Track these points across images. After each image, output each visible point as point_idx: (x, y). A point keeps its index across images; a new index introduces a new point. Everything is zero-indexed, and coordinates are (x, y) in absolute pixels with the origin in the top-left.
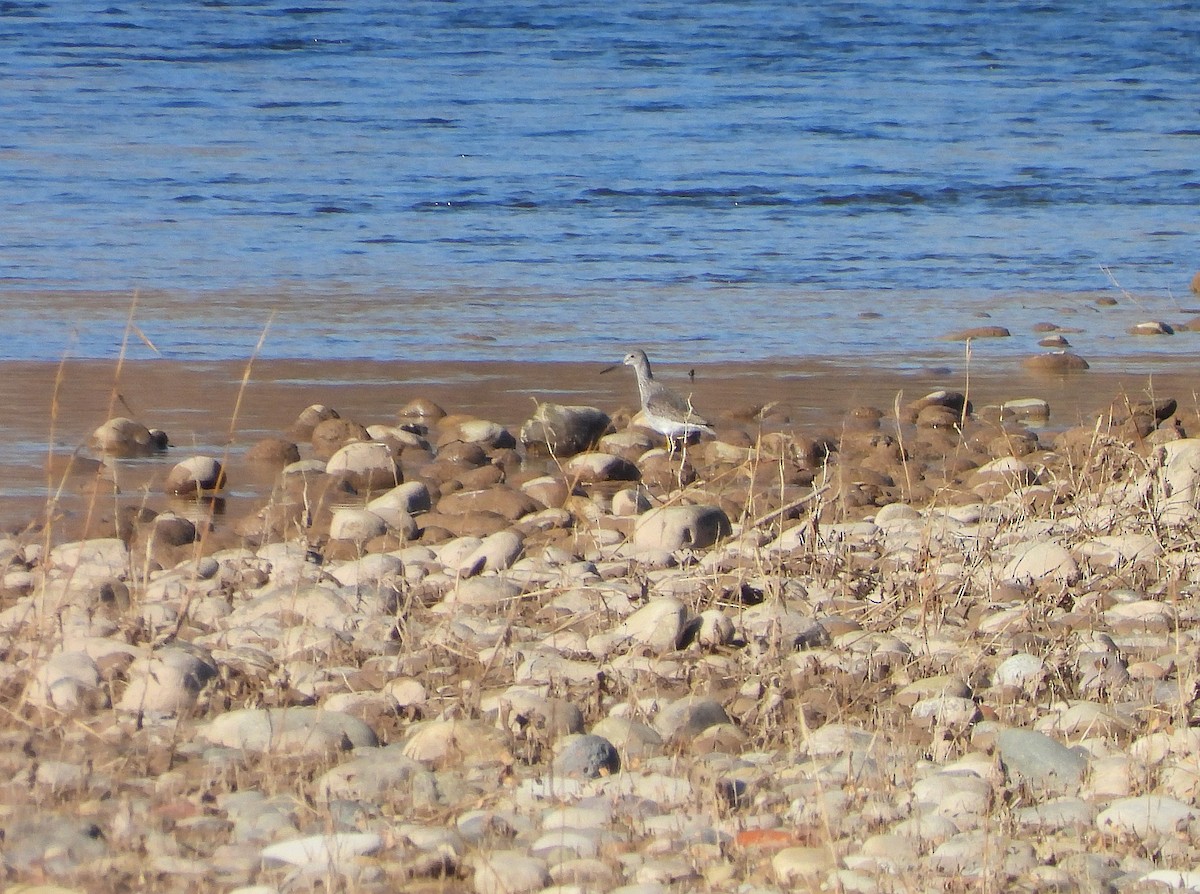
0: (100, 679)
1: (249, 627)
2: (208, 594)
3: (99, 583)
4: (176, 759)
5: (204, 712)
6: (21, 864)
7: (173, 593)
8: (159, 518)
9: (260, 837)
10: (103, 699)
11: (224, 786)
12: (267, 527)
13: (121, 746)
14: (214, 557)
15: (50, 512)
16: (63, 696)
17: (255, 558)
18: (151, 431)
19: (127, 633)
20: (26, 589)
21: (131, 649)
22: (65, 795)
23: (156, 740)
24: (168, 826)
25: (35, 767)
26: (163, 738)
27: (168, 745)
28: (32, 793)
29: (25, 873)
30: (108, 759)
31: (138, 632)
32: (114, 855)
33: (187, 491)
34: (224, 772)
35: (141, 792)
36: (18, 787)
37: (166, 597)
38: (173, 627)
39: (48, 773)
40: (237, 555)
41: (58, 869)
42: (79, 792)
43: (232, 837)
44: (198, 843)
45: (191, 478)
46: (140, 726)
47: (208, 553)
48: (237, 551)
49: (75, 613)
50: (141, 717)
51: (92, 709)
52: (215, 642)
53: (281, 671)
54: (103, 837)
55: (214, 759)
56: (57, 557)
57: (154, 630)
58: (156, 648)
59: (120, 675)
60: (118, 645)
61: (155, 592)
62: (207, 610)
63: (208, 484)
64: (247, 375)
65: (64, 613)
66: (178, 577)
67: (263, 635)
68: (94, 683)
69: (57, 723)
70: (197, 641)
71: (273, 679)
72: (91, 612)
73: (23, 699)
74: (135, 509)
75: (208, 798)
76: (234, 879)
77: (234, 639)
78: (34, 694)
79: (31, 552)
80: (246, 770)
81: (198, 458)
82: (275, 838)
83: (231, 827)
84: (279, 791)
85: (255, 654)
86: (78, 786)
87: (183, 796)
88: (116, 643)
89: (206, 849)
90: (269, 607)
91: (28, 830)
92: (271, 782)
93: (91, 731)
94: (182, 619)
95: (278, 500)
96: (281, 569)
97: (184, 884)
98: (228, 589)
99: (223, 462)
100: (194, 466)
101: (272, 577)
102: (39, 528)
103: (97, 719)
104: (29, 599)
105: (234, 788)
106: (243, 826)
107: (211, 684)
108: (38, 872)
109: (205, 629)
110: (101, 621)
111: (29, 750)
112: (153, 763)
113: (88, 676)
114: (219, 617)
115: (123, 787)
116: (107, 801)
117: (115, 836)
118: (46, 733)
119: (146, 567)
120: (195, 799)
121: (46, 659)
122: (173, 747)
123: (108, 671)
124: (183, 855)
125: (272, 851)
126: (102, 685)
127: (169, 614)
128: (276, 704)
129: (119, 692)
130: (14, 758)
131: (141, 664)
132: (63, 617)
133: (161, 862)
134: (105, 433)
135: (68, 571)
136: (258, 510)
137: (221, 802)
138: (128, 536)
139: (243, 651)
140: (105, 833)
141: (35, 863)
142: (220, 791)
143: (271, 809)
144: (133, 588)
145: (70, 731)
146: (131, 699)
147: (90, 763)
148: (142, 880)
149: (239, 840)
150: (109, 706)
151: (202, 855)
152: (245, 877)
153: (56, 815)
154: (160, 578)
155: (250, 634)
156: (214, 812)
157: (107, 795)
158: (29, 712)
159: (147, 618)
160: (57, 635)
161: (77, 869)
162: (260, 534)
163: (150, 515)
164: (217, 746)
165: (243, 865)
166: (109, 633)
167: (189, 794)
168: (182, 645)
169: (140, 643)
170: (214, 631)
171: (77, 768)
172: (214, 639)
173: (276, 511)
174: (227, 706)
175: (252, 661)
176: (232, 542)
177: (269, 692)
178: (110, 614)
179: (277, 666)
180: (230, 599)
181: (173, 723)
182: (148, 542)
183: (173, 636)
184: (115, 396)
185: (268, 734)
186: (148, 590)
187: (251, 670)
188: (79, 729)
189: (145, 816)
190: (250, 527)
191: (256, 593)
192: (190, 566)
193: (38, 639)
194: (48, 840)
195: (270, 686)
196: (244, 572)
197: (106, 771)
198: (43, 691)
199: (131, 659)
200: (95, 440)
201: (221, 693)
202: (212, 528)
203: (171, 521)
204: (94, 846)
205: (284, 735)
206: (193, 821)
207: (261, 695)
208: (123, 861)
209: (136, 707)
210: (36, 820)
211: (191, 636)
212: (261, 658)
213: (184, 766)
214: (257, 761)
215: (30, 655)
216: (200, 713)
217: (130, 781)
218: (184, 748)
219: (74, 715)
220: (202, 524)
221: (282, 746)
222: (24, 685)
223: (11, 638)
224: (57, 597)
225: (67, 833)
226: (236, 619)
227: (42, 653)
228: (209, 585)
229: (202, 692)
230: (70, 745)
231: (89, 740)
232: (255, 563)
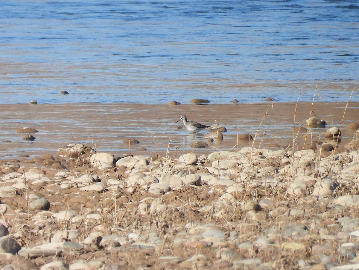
0: (307, 187)
1: (347, 173)
2: (336, 164)
3: (307, 162)
4: (327, 209)
5: (335, 196)
6: (286, 237)
7: (327, 164)
8: (323, 144)
9: (350, 229)
10: (308, 193)
11: (340, 216)
12: (352, 146)
13: (313, 205)
14: (338, 155)
15: (294, 143)
16: (297, 191)
17: (349, 155)
18: (321, 121)
19: (315, 175)
20: (287, 163)
21: (316, 179)
22: (298, 218)
23: (322, 203)
24: (325, 227)
25: (290, 211)
26: (324, 203)
27: (325, 205)
28: (289, 218)
29: (287, 239)
30: (310, 208)
31: (317, 175)
32: (311, 234)
33: (330, 137)
34: (340, 212)
35: (318, 218)
36: (285, 216)
37: (325, 165)
38: (327, 174)
39: (293, 212)
40: (344, 154)
41: (296, 238)
42: (301, 217)
43: (342, 230)
44: (333, 231)
45: (332, 133)
46: (318, 200)
47: (336, 154)
48: (344, 153)
49: (300, 170)
50: (318, 197)
51: (305, 195)
52: (338, 177)
53: (355, 185)
54: (308, 229)
55: (338, 208)
56: (296, 155)
57: (322, 174)
58: (322, 179)
59: (313, 186)
60: (312, 178)
61: (322, 164)
62: (336, 169)
63: (336, 135)
64: (347, 106)
65: (298, 170)
66: (328, 160)
67: (351, 175)
68: (305, 188)
69: (296, 199)
70: (333, 177)
71: (353, 187)
72: (305, 169)
73: (287, 192)
74: (317, 142)
75: (336, 219)
76: (343, 241)
77: (343, 176)
78: (289, 191)
79: (289, 153)
80: (346, 212)
81: (334, 128)
82: (354, 230)
83: (342, 227)
84: (355, 217)
85: (349, 180)
86: (301, 216)
87: (329, 219)
88: (311, 177)
89: (335, 233)
90: (352, 168)
91: (288, 228)
92: (353, 215)
93: (305, 201)
94: (329, 171)
95: (355, 139)
96: (355, 158)
97: (329, 242)
98: (342, 163)
99: (340, 129)
100: (332, 130)
101: (353, 160)
102: (291, 147)
103: (306, 198)
104: (288, 166)
105: (343, 217)
106: (345, 227)
107: (337, 188)
108: (290, 239)
109: (335, 174)
110: (307, 171)
111: (288, 206)
112: (321, 210)
113: (304, 186)
114: (339, 171)
115: (313, 216)
116: (309, 220)
117: (311, 229)
118: (293, 202)
119: (320, 157)
120: (333, 219)
121: (293, 182)
122: (327, 205)
123: (309, 185)
124: (329, 234)
125: (353, 233)
126: (308, 189)
127: (326, 170)
128: (354, 194)
129: (312, 190)
130: (284, 208)
131: (318, 183)
132: (297, 171)
133: (323, 236)
134: (309, 121)
135: (299, 159)
136: (349, 142)
137: (340, 220)
138: (315, 149)
139: (346, 180)
140: (308, 228)
141: (289, 237)
142: (339, 217)
143: (353, 222)
144: (316, 163)
145: (299, 201)
146: (315, 192)
147: (304, 210)
148: (318, 241)
149: (344, 230)
150: (310, 194)
151: (334, 234)
152: (346, 240)
153: (295, 224)
154: (323, 160)
155: (347, 175)
156: (338, 223)
157: (309, 218)
158: (288, 196)
159: (320, 171)
160: (296, 175)
161: (301, 238)
162: (350, 149)
163: (321, 143)
164: (338, 205)
165: (345, 237)
166: (310, 175)
167: (331, 218)
168: (329, 178)
169: (318, 177)
170: (338, 174)
171: (301, 211)
172: (338, 176)
173: (354, 142)
174: (341, 194)
175: (348, 182)
176: (342, 150)
177: (352, 191)
178: (310, 170)
179: (354, 184)
180: (342, 166)
181: (327, 199)
182: (320, 150)
183: (327, 176)
184: (311, 111)
185: (352, 202)
186: (320, 163)
187: (348, 185)
188: (301, 201)
189: (319, 224)
190: (347, 147)
191: (349, 164)
192: (332, 157)
193: (291, 176)
194: (293, 230)
195: (352, 189)
196: (346, 158)
197: (309, 212)
198: (292, 190)
199: (316, 182)
200: (306, 123)
201: (340, 191)
202: (337, 147)
203: (326, 145)
204: (306, 232)
205: (356, 202)
206: (332, 225)
207: (350, 191)
208: (313, 236)
209: (317, 195)
210: (290, 225)
211: (331, 176)
212: (350, 182)
213: (330, 210)
214: (349, 209)
215: (289, 181)
216: (334, 196)
217: (315, 214)
218: (329, 206)
219: (301, 196)
220: (334, 146)
221: (356, 205)
222: (287, 189)
223: (284, 176)
224: (296, 165)
225: (298, 228)
226: (344, 171)
227: (292, 180)
228: (336, 162)
229: (335, 191)
230: (299, 205)
231: (304, 203)
232: (349, 156)
